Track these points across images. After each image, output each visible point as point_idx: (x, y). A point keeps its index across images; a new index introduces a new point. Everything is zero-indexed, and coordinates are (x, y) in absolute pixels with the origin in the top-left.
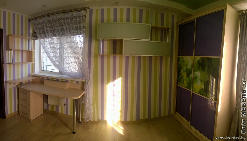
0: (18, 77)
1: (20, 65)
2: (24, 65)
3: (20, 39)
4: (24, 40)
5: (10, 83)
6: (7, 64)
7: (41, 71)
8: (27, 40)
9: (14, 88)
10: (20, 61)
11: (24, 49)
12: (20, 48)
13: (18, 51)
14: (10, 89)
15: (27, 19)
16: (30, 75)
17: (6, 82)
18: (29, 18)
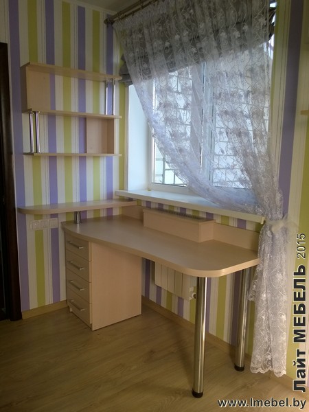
0: (69, 197)
1: (75, 164)
2: (90, 164)
3: (74, 83)
4: (89, 85)
5: (37, 214)
6: (25, 156)
7: (151, 185)
8: (102, 85)
9: (52, 229)
10: (75, 149)
11: (89, 110)
12: (74, 108)
13: (67, 116)
14: (39, 235)
15: (102, 18)
16: (114, 197)
17: (23, 212)
18: (108, 15)
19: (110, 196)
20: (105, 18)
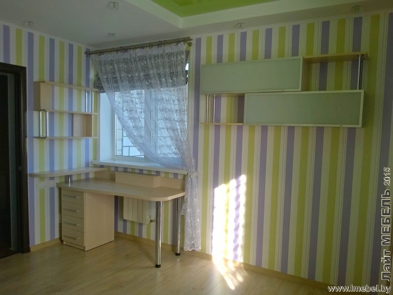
0: (61, 167)
1: (66, 143)
2: (75, 143)
3: (66, 90)
4: (75, 92)
5: (41, 177)
6: (34, 139)
7: (114, 157)
8: (83, 92)
9: (50, 188)
10: (66, 134)
11: (75, 109)
12: (66, 108)
13: (61, 113)
14: (42, 192)
15: (84, 50)
16: (90, 165)
17: (33, 175)
18: (87, 49)
19: (87, 165)
20: (85, 51)
